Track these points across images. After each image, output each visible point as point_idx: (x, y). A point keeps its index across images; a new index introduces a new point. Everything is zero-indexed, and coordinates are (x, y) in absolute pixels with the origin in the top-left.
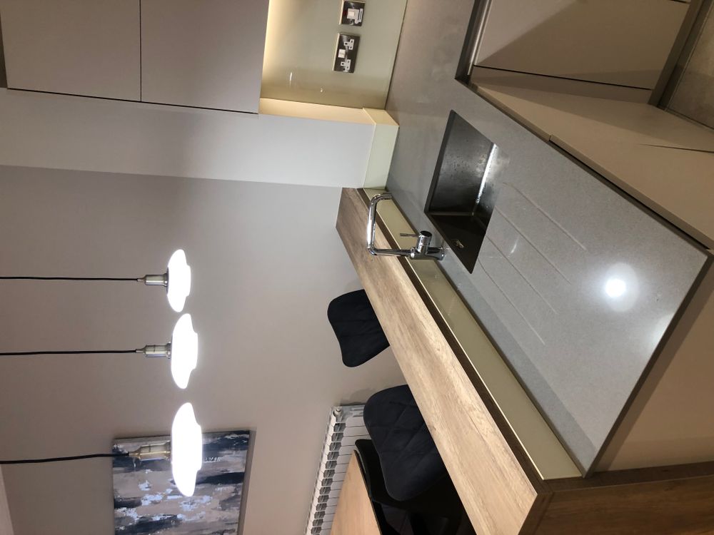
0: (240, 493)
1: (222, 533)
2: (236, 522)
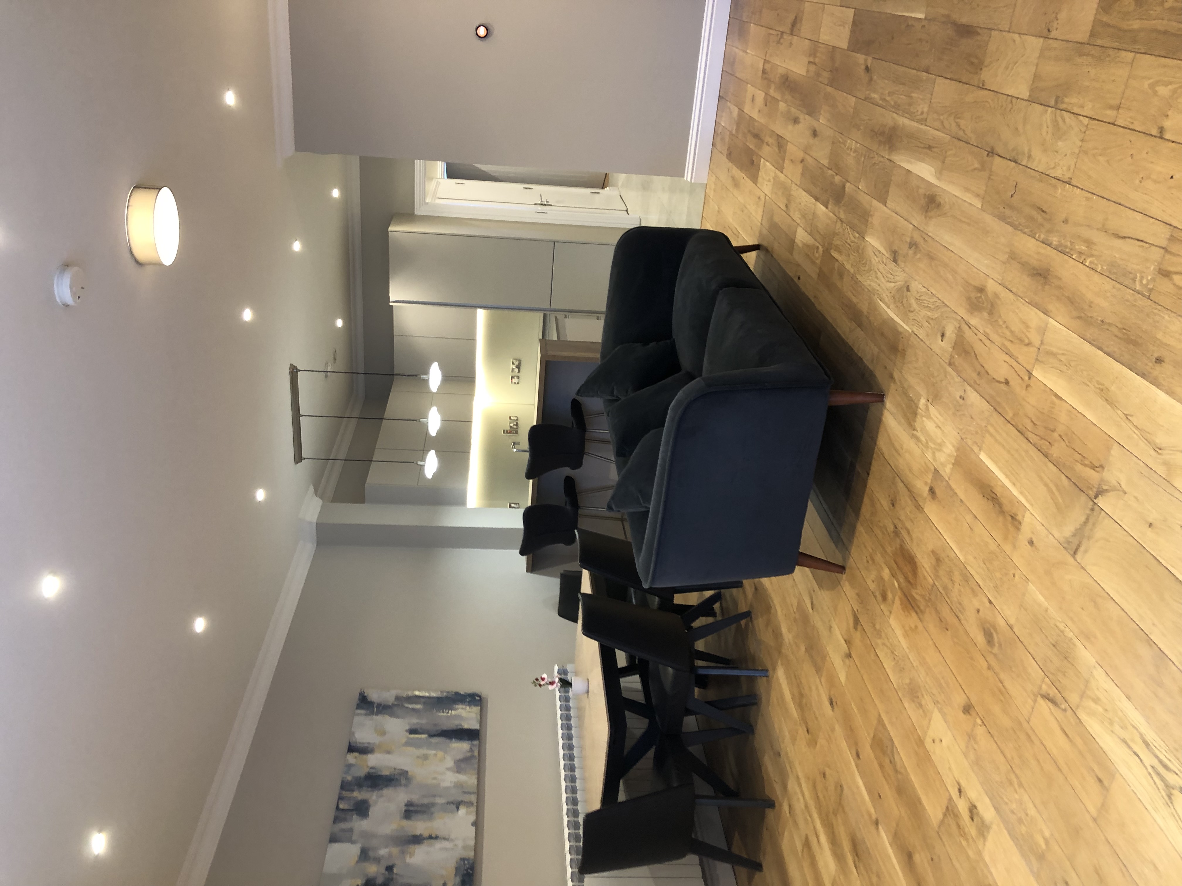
0: (476, 753)
1: (458, 805)
2: (474, 793)
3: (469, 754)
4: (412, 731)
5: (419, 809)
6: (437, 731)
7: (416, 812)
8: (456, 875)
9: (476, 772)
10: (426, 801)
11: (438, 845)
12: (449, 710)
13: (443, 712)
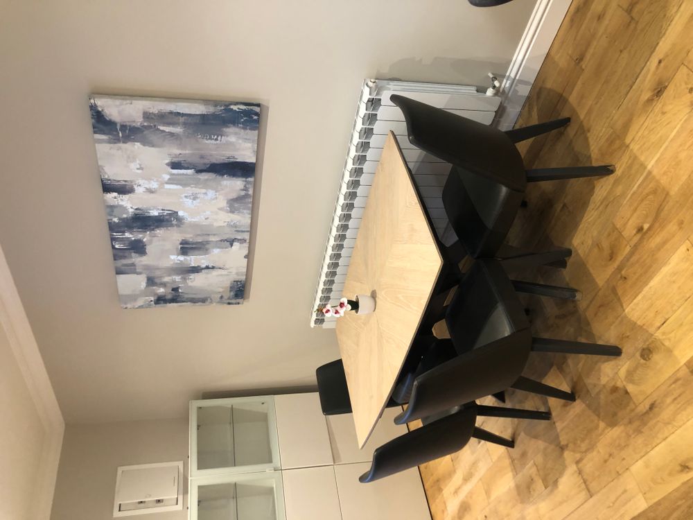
0: (251, 192)
1: (231, 242)
2: (248, 231)
3: (243, 193)
4: (175, 165)
5: (194, 246)
6: (205, 164)
7: (192, 249)
8: (231, 291)
9: (249, 212)
10: (200, 240)
11: (215, 273)
12: (218, 136)
13: (210, 139)
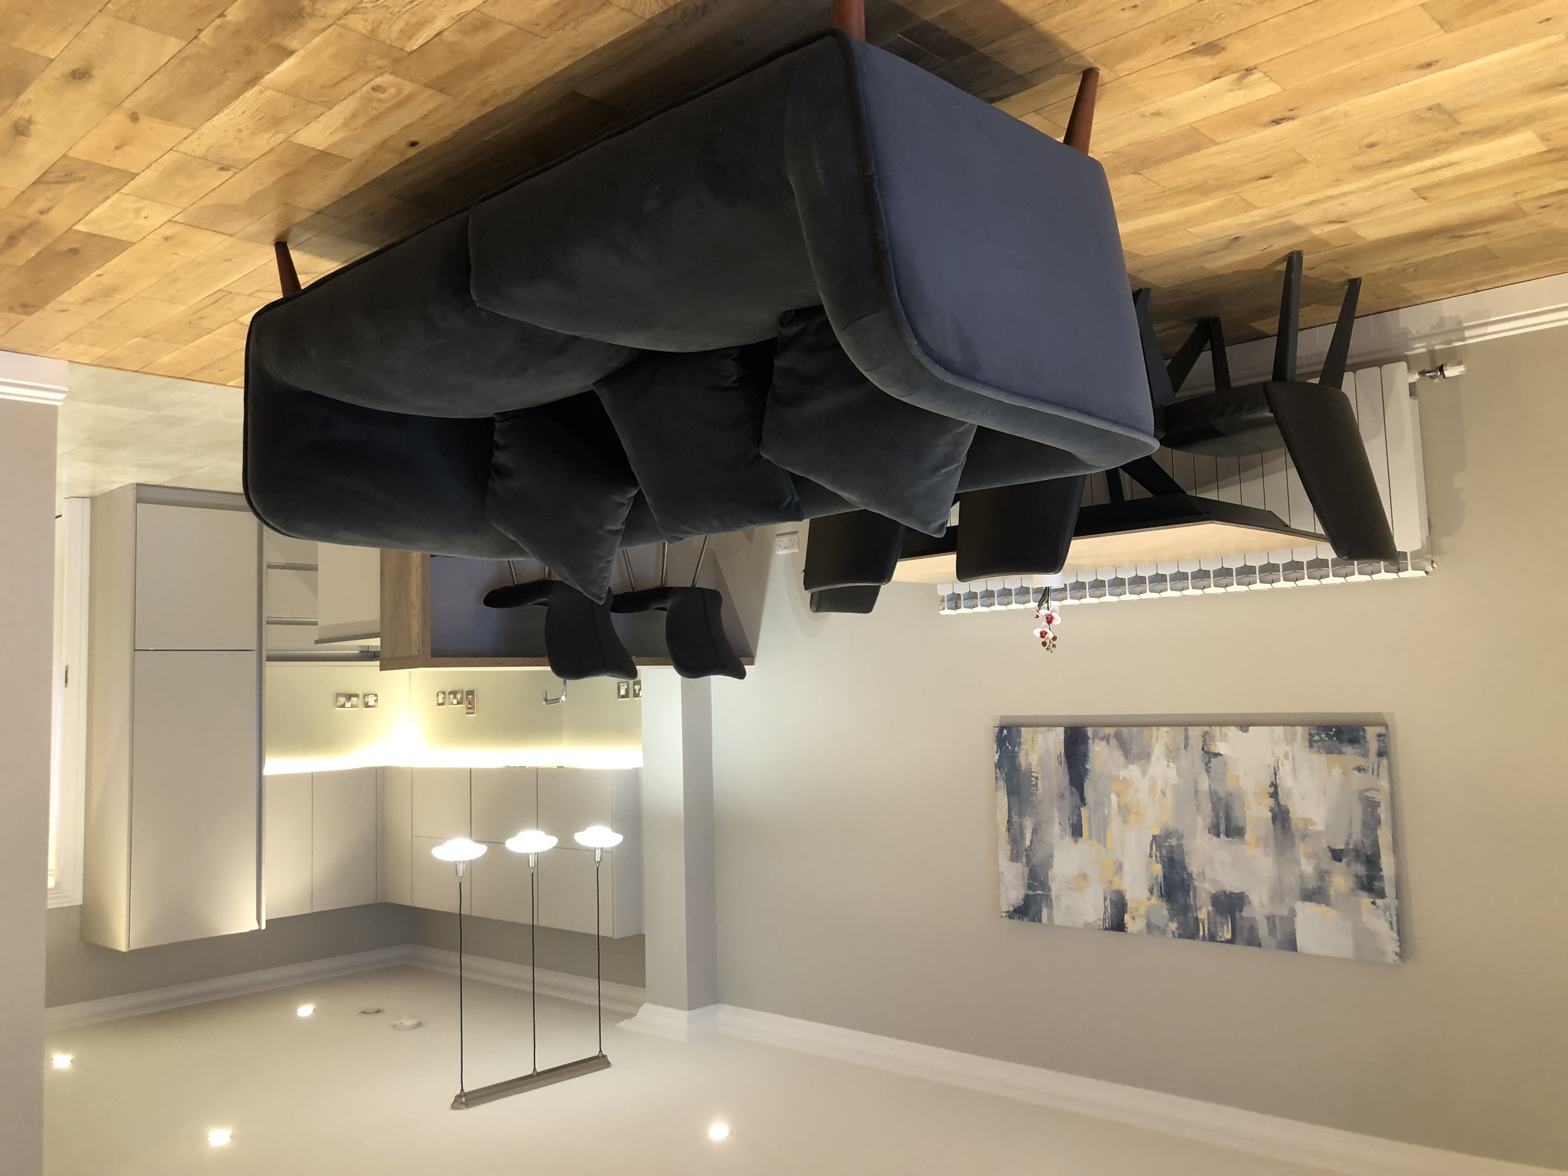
0: (1111, 730)
1: (1210, 755)
2: (1186, 731)
3: (1113, 741)
4: (1077, 831)
5: (1222, 815)
6: (1072, 793)
7: (1228, 818)
8: (1340, 753)
9: (1146, 730)
10: (1207, 807)
11: (1287, 781)
12: (1033, 777)
13: (1036, 785)
